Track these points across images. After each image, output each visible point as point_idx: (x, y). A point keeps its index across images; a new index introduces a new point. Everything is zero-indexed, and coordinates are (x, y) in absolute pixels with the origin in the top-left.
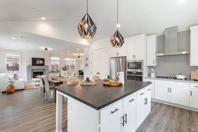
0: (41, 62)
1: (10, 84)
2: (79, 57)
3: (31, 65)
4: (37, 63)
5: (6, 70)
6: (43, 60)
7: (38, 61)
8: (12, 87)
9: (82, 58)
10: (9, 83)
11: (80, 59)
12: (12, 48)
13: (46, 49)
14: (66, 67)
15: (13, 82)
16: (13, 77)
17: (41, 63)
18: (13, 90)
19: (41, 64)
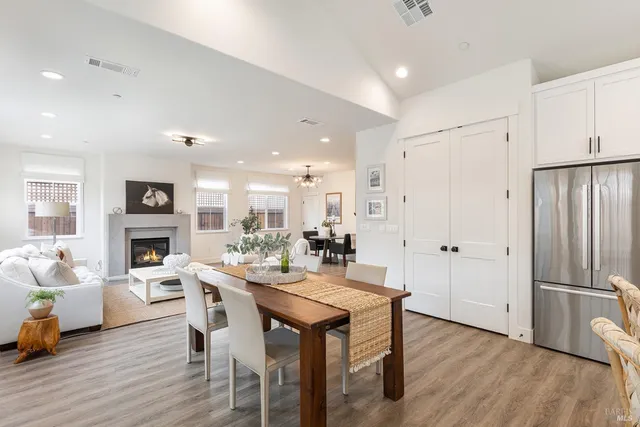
0: (162, 198)
1: (36, 305)
2: (308, 177)
3: (124, 212)
4: (145, 201)
5: (27, 232)
6: (168, 189)
7: (149, 193)
8: (45, 319)
9: (320, 181)
10: (33, 301)
11: (313, 185)
12: (48, 137)
13: (189, 141)
14: (253, 220)
15: (51, 297)
16: (52, 269)
17: (161, 203)
18: (49, 340)
19: (163, 206)
